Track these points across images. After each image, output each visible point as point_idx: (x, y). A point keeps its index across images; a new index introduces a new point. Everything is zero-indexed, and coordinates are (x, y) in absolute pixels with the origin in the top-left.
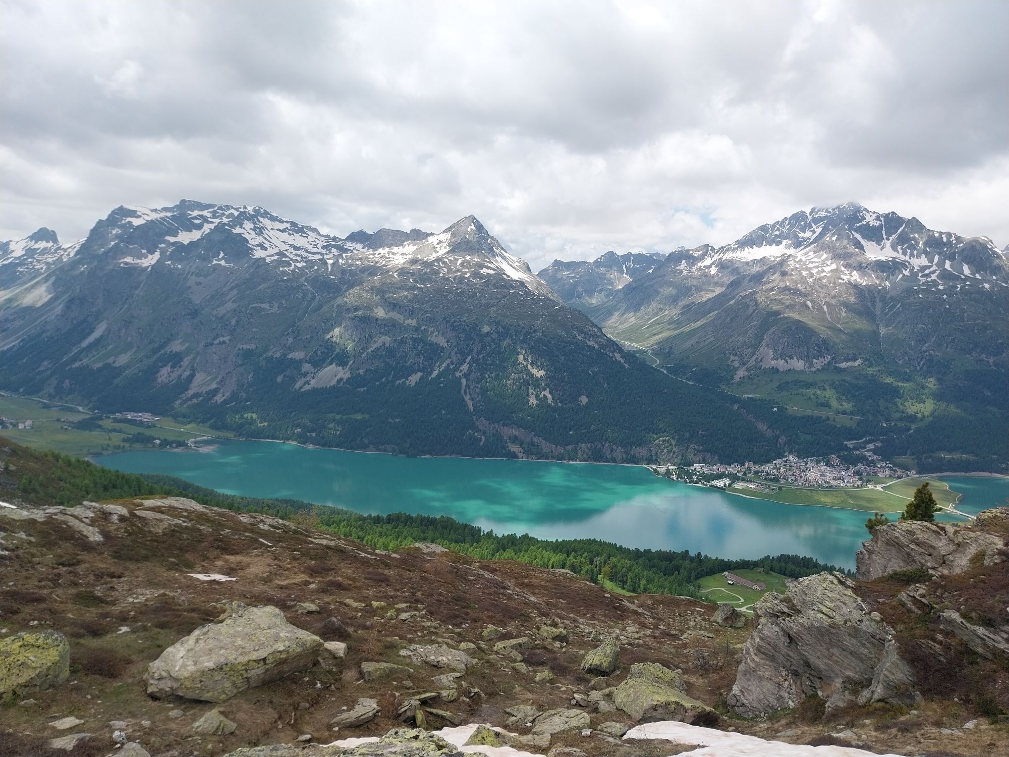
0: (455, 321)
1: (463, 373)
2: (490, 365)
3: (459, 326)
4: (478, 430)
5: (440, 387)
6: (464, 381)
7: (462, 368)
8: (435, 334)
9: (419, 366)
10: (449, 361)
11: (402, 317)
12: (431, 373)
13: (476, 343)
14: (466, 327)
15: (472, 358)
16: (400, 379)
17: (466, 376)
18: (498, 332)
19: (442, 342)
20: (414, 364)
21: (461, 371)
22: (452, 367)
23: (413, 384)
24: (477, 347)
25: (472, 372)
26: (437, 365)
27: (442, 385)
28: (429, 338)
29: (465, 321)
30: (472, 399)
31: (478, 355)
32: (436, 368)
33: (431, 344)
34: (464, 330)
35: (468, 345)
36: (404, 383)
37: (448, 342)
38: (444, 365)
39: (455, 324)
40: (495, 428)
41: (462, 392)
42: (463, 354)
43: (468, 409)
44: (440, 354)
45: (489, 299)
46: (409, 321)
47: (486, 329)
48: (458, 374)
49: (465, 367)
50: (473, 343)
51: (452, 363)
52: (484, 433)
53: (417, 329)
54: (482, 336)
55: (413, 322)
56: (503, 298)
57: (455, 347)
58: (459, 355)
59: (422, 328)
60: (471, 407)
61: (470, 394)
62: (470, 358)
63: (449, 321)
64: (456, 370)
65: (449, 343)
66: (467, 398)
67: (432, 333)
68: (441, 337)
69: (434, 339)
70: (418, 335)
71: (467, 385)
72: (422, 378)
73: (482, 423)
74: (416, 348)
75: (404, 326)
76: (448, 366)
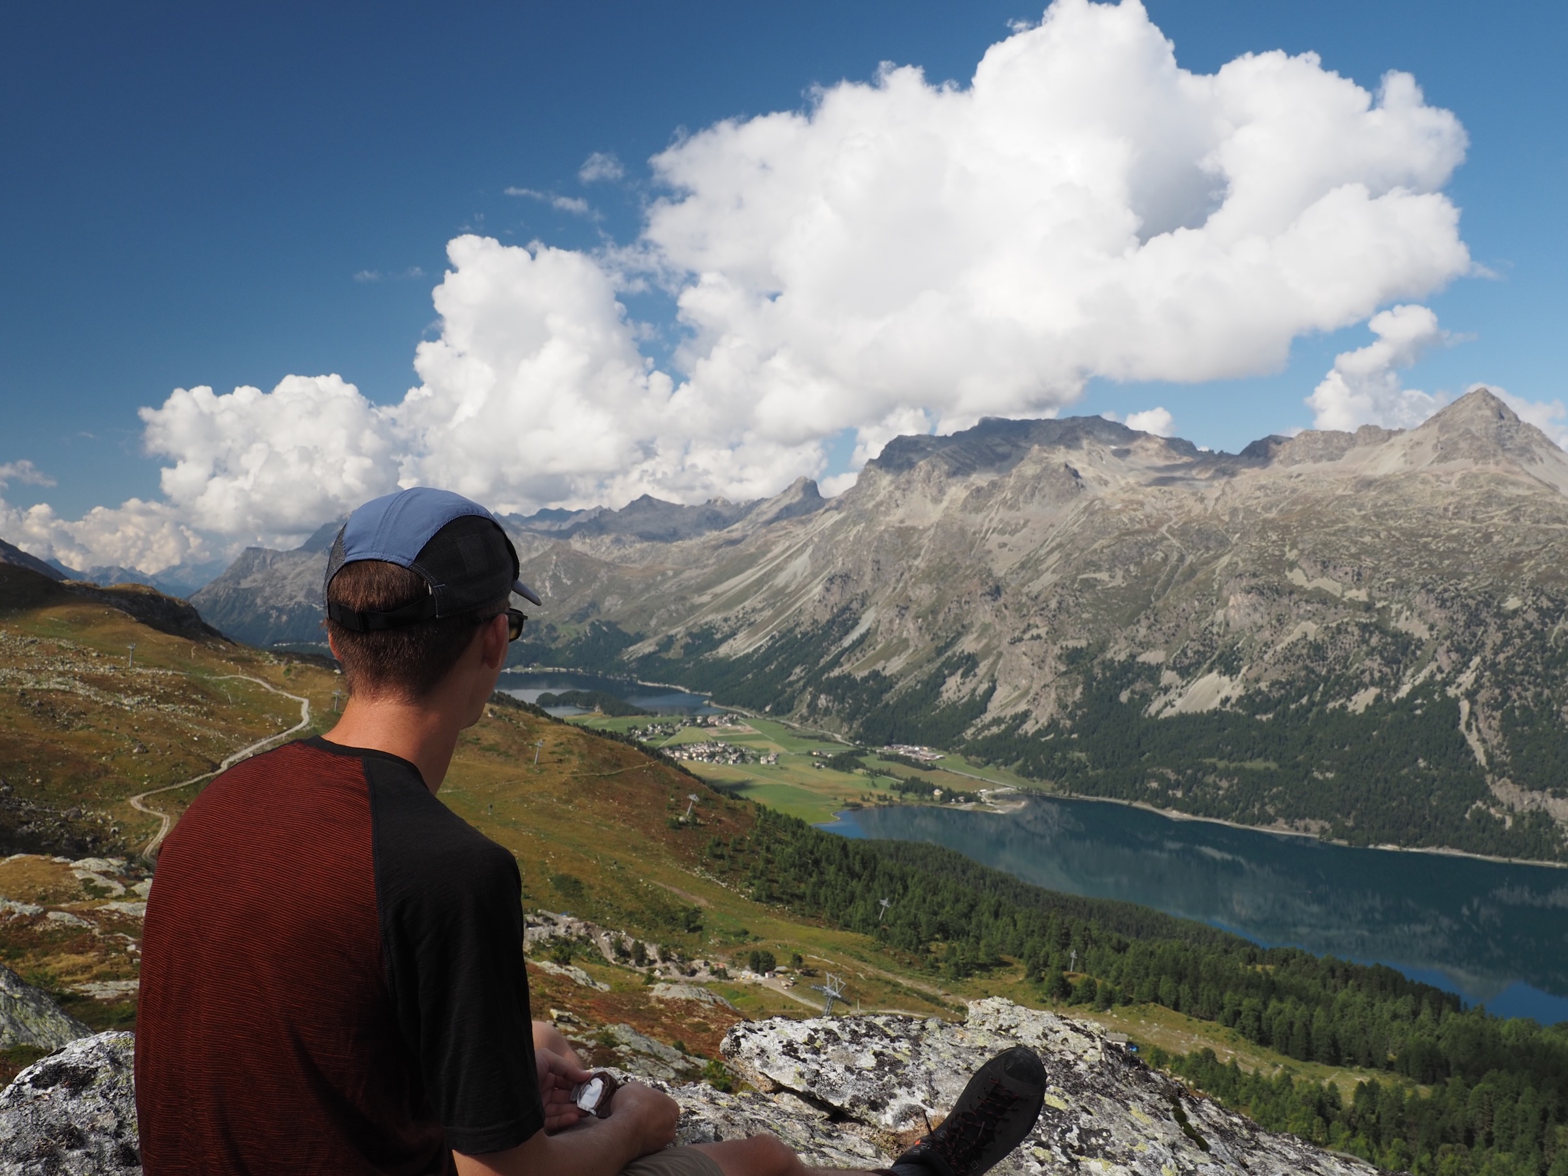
0: (1445, 590)
1: (1462, 689)
2: (1522, 673)
3: (1453, 598)
4: (1496, 802)
5: (1415, 716)
6: (1465, 706)
7: (1459, 680)
8: (1403, 616)
9: (1372, 674)
10: (1433, 666)
11: (1338, 585)
12: (1396, 689)
13: (1492, 628)
14: (1470, 601)
15: (1483, 660)
16: (1333, 698)
17: (1471, 695)
18: (1539, 609)
19: (1420, 631)
20: (1363, 672)
21: (1460, 685)
22: (1439, 677)
23: (1361, 710)
24: (1494, 637)
25: (1481, 686)
26: (1409, 672)
27: (1419, 712)
28: (1393, 624)
29: (1465, 589)
30: (1483, 741)
31: (1496, 654)
32: (1406, 679)
33: (1396, 635)
34: (1465, 606)
35: (1474, 635)
36: (1343, 707)
37: (1431, 628)
38: (1425, 673)
39: (1446, 595)
40: (1533, 800)
41: (1462, 727)
42: (1464, 653)
43: (1475, 760)
44: (1414, 653)
45: (1518, 545)
46: (1352, 594)
47: (1512, 603)
48: (1451, 692)
49: (1467, 679)
50: (1485, 631)
51: (1439, 669)
52: (1511, 809)
53: (1368, 607)
54: (1504, 617)
55: (1362, 595)
56: (1550, 540)
57: (1446, 638)
58: (1454, 656)
59: (1379, 605)
60: (1481, 757)
61: (1479, 731)
62: (1477, 660)
63: (1432, 591)
64: (1446, 683)
65: (1435, 633)
66: (1472, 739)
67: (1399, 613)
68: (1416, 621)
69: (1402, 625)
70: (1371, 617)
71: (1472, 713)
72: (1378, 698)
73: (1503, 790)
74: (1367, 642)
75: (1344, 603)
76: (1432, 675)
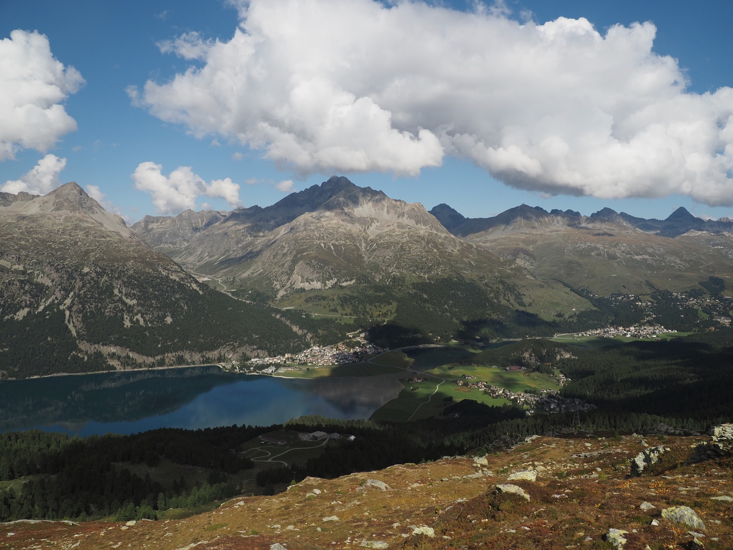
0: (58, 265)
1: (66, 306)
2: (90, 298)
3: (62, 268)
4: (81, 351)
5: (46, 319)
6: (67, 313)
7: (65, 302)
8: (40, 276)
9: (26, 302)
10: (53, 297)
11: (9, 263)
12: (37, 308)
13: (78, 280)
14: (69, 269)
15: (75, 293)
16: (7, 315)
17: (70, 308)
18: (96, 272)
19: (48, 282)
20: (22, 301)
21: (65, 304)
22: (56, 302)
23: (21, 318)
24: (79, 284)
25: (74, 304)
26: (43, 301)
27: (47, 317)
28: (35, 280)
29: (67, 265)
30: (75, 327)
31: (80, 291)
32: (42, 304)
33: (37, 284)
34: (67, 272)
35: (71, 283)
36: (12, 318)
37: (53, 281)
38: (50, 300)
39: (59, 267)
40: (95, 348)
41: (66, 322)
42: (67, 291)
43: (72, 335)
44: (45, 292)
45: (88, 246)
46: (16, 267)
47: (86, 270)
48: (61, 307)
49: (68, 302)
50: (75, 282)
51: (57, 298)
52: (87, 353)
53: (24, 273)
54: (83, 275)
55: (21, 267)
56: (101, 245)
57: (59, 285)
58: (62, 292)
59: (29, 272)
60: (74, 333)
61: (73, 323)
62: (72, 293)
63: (53, 265)
64: (59, 304)
65: (54, 283)
66: (71, 327)
67: (38, 275)
68: (46, 278)
69: (40, 280)
70: (25, 277)
71: (70, 316)
72: (29, 313)
73: (84, 346)
74: (23, 288)
75: (12, 271)
76: (53, 301)
